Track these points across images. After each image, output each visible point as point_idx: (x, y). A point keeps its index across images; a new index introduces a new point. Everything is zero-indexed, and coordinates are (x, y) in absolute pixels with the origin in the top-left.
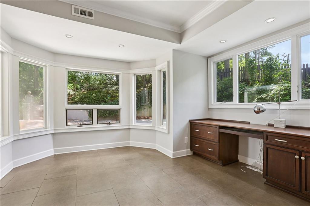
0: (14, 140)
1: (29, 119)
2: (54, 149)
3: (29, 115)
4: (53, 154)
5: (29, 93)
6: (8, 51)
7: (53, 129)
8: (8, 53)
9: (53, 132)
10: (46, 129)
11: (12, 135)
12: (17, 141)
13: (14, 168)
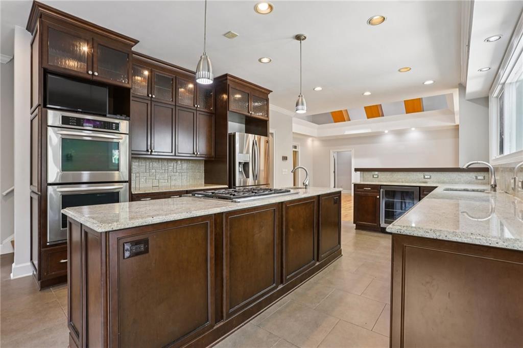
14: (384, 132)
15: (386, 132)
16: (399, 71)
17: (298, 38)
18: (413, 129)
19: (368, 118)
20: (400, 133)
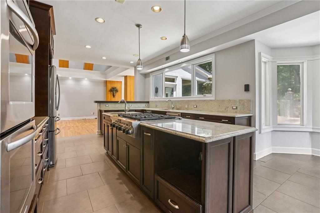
0: (273, 130)
1: (289, 116)
2: (313, 149)
3: (288, 112)
4: (311, 154)
5: (289, 90)
6: (269, 60)
7: (312, 127)
8: (269, 61)
9: (311, 130)
10: (303, 126)
11: (271, 126)
12: (275, 132)
13: (273, 153)
14: (68, 78)
15: (70, 78)
16: (134, 55)
17: (138, 26)
18: (86, 79)
19: (59, 67)
20: (77, 80)
